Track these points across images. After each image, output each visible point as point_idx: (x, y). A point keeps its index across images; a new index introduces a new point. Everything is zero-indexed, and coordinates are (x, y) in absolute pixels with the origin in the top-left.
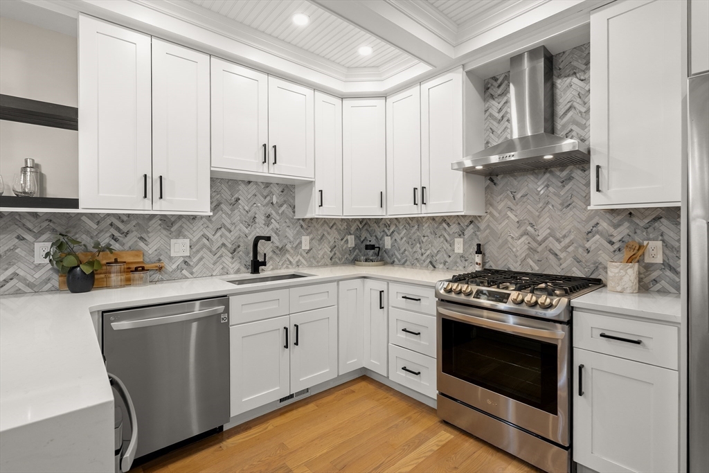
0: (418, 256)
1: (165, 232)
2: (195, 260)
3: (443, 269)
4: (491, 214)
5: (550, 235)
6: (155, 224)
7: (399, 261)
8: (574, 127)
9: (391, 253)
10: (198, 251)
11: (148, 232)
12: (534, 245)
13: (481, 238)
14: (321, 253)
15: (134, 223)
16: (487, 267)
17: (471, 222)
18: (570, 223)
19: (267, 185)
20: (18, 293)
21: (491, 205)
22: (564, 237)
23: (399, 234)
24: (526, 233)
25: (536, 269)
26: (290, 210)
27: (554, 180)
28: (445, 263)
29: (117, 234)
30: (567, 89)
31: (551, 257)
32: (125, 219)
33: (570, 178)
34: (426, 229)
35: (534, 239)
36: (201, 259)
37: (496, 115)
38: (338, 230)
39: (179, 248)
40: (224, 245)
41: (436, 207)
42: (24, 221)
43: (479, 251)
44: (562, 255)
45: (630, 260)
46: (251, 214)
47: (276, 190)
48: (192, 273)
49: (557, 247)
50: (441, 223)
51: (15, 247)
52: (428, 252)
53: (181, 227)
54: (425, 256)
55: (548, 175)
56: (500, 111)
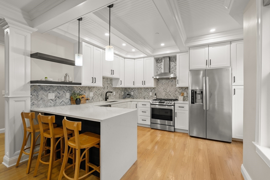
0: (141, 96)
1: (89, 91)
2: (94, 97)
3: (147, 99)
4: (158, 87)
5: (169, 91)
6: (87, 88)
7: (136, 98)
8: (173, 71)
9: (133, 96)
10: (95, 95)
11: (86, 91)
12: (166, 93)
13: (156, 92)
14: (117, 96)
15: (83, 88)
16: (157, 98)
17: (154, 89)
18: (172, 89)
19: (107, 79)
20: (63, 105)
21: (158, 85)
22: (172, 92)
23: (135, 91)
24: (165, 91)
25: (167, 98)
26: (112, 85)
27: (170, 81)
29: (80, 91)
30: (172, 64)
31: (169, 95)
32: (82, 87)
33: (173, 81)
34: (143, 90)
35: (166, 92)
36: (95, 97)
37: (159, 67)
38: (120, 90)
39: (91, 94)
40: (99, 94)
41: (147, 85)
42: (64, 88)
43: (155, 95)
44: (171, 95)
45: (182, 96)
46: (104, 86)
47: (109, 80)
48: (93, 101)
49: (170, 94)
50: (146, 89)
51: (63, 94)
52: (143, 95)
53: (92, 89)
54: (142, 96)
55: (169, 80)
56: (160, 66)
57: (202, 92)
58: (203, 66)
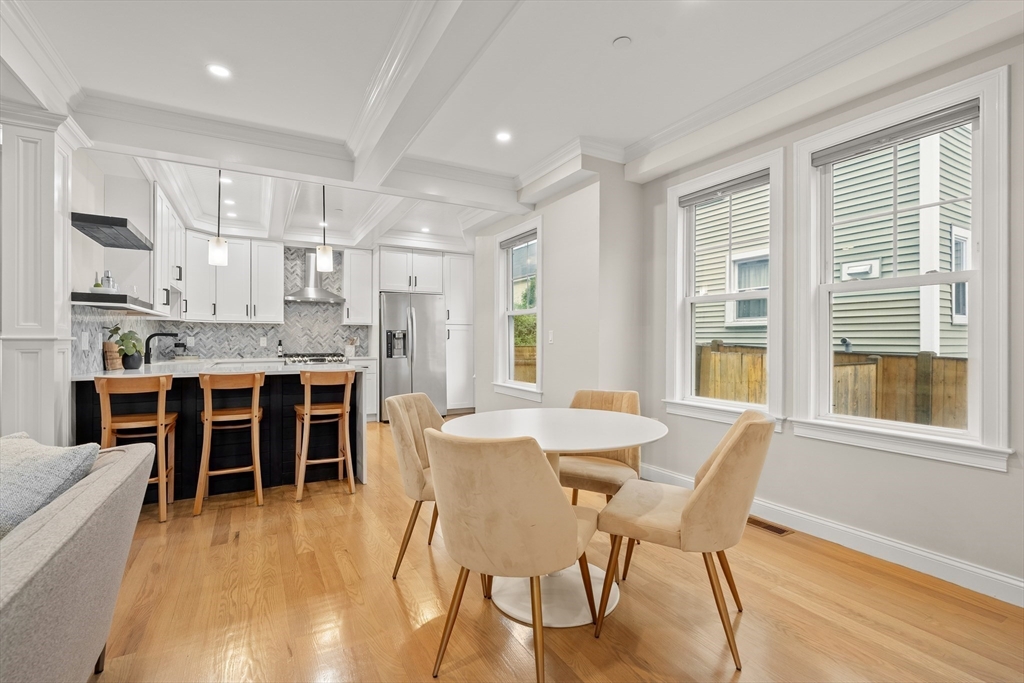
0: (226, 350)
4: (287, 323)
5: (318, 335)
7: (205, 354)
9: (196, 350)
12: (310, 340)
13: (280, 336)
17: (273, 327)
21: (289, 318)
22: (324, 336)
23: (205, 335)
24: (306, 334)
25: (312, 352)
27: (320, 309)
28: (252, 353)
31: (319, 345)
35: (310, 337)
37: (290, 269)
41: (261, 318)
43: (280, 344)
44: (323, 345)
49: (321, 341)
50: (248, 328)
52: (236, 347)
54: (233, 350)
56: (292, 268)
57: (404, 335)
58: (403, 287)
